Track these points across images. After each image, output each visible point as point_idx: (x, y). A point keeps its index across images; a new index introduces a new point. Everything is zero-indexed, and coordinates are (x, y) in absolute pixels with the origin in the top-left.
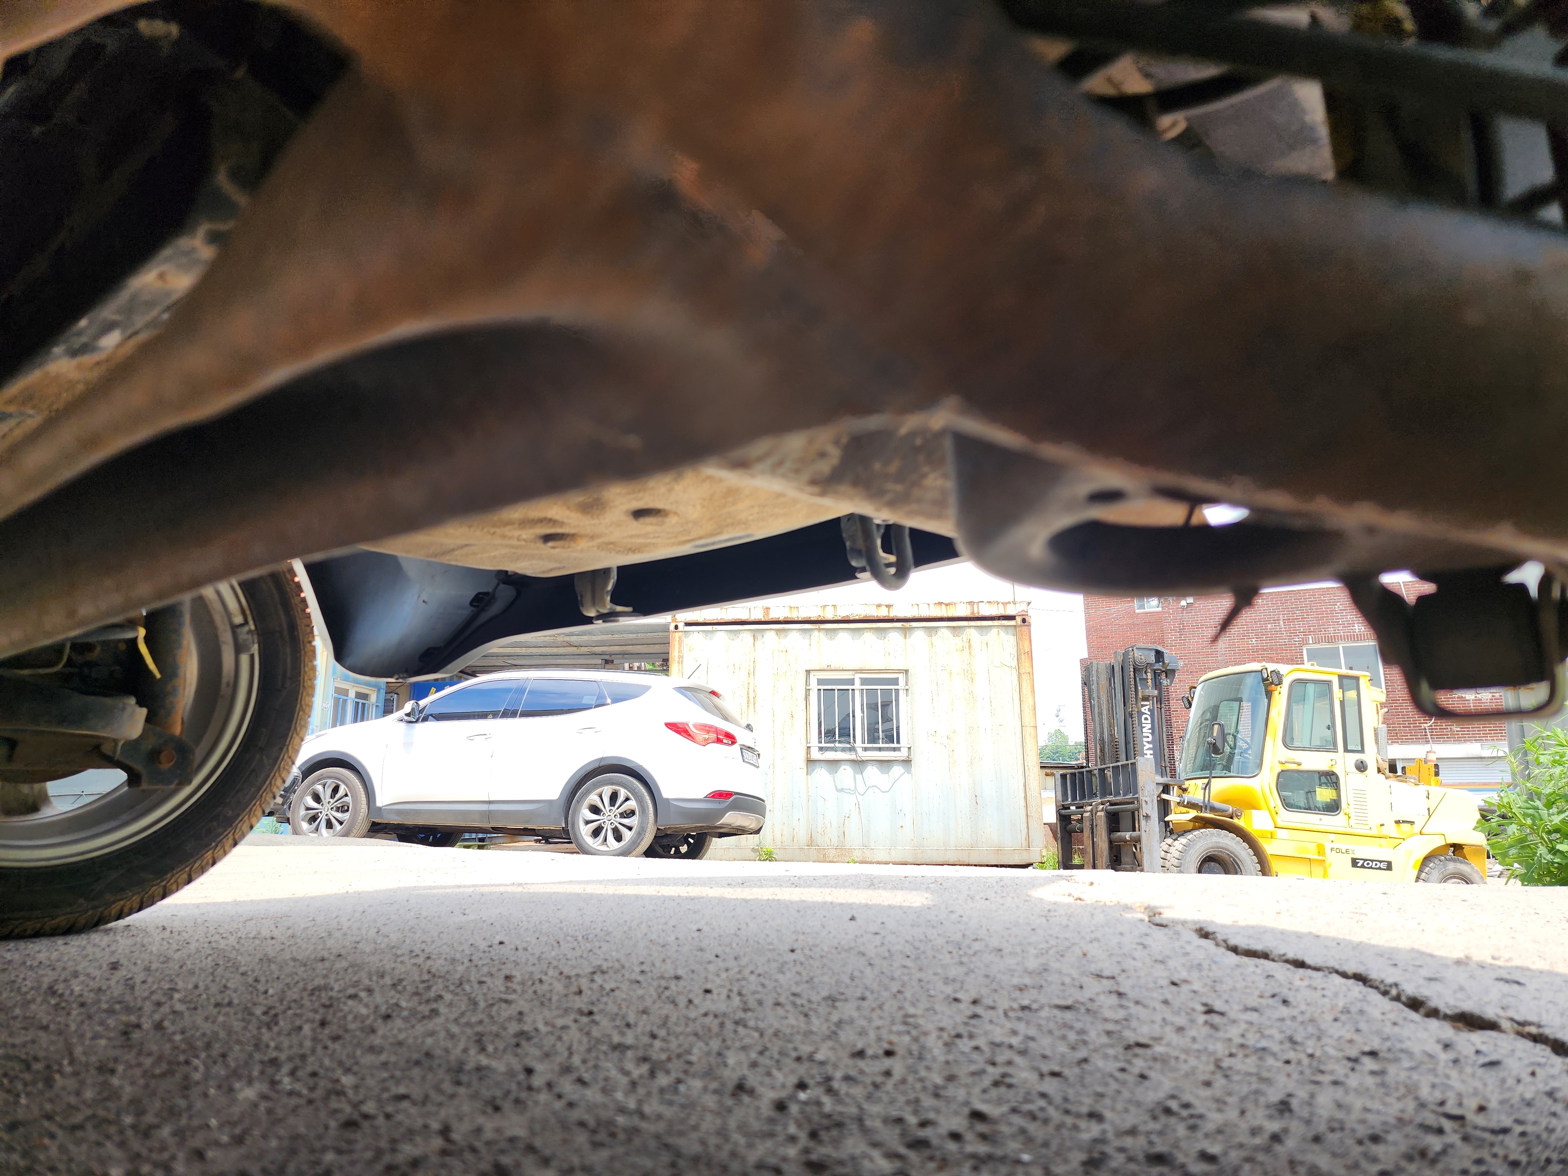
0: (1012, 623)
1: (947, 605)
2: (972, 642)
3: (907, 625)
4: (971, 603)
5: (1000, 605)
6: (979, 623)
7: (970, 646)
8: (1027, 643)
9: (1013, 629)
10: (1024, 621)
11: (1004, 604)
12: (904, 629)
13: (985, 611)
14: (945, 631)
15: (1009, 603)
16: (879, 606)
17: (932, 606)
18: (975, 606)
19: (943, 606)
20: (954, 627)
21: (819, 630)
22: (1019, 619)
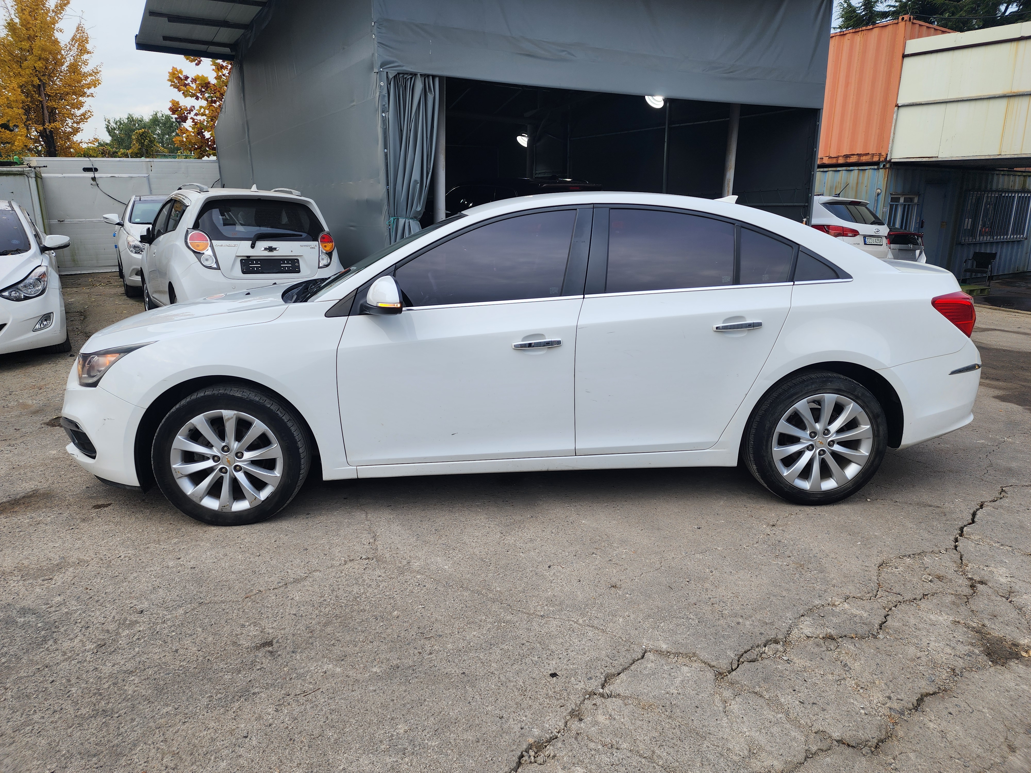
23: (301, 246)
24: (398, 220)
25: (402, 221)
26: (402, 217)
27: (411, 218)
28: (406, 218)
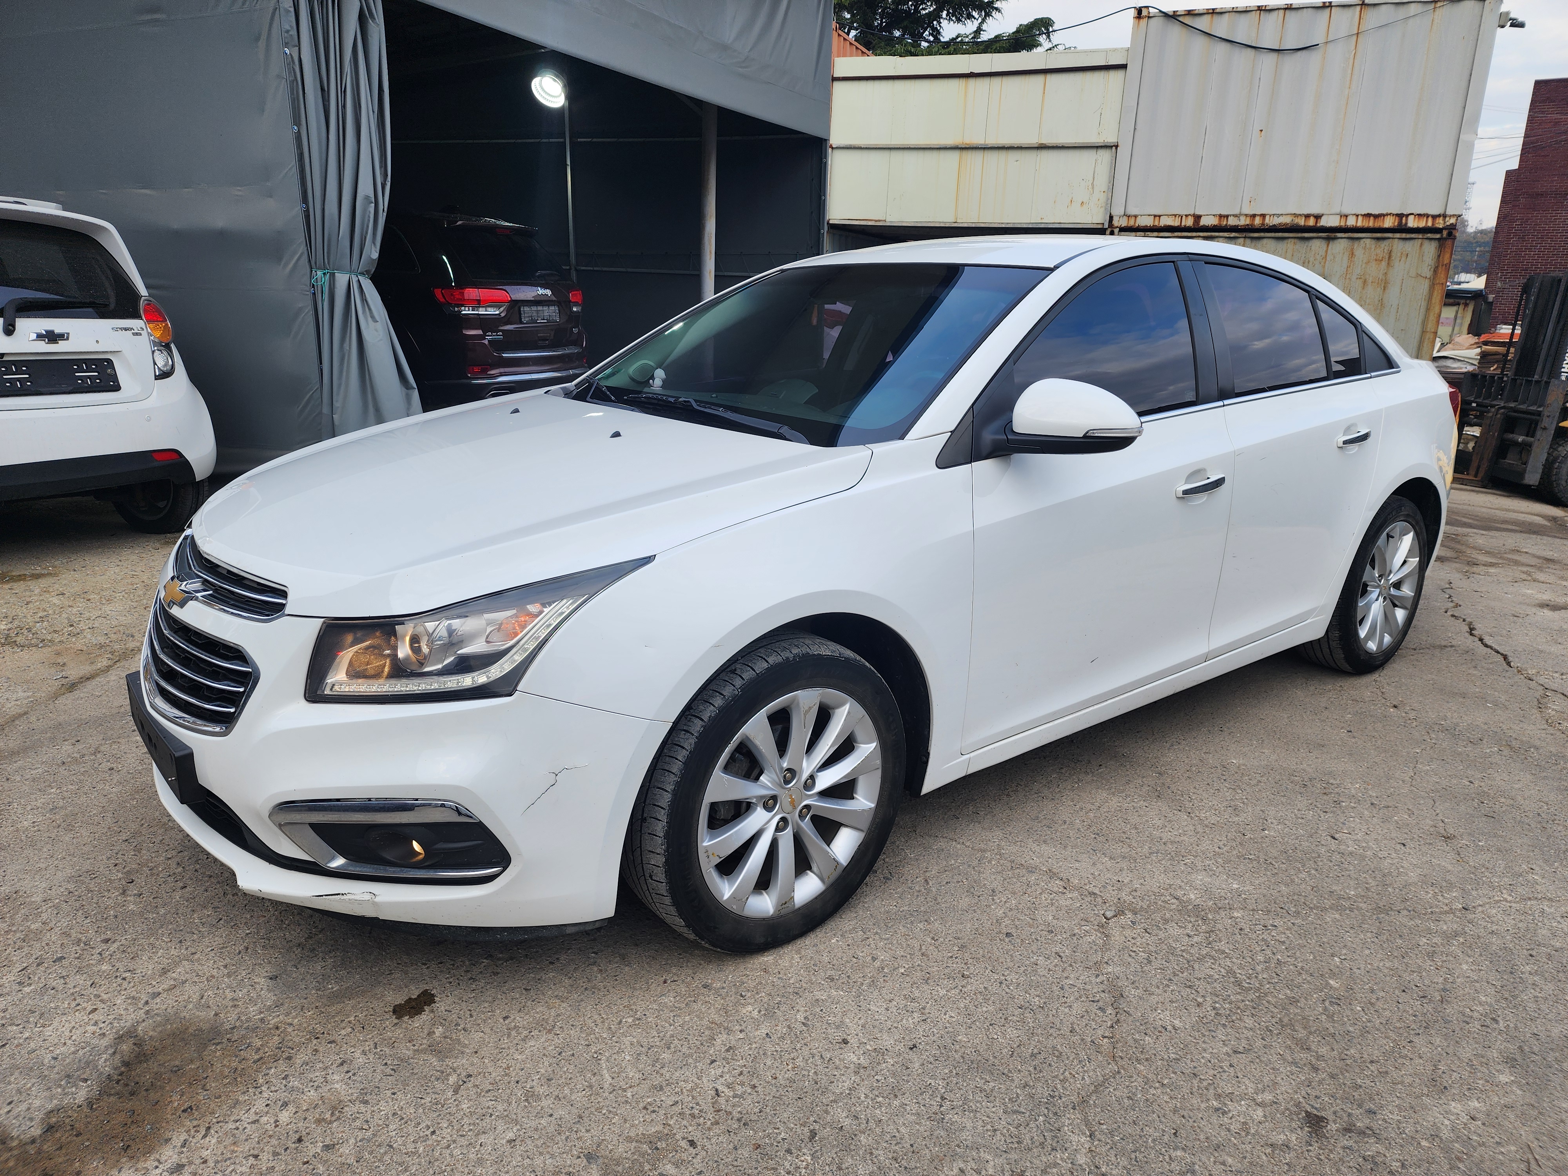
0: (1438, 236)
1: (1376, 217)
2: (1393, 254)
3: (1332, 235)
4: (1400, 216)
5: (1430, 219)
6: (1404, 235)
7: (1390, 257)
8: (1447, 256)
9: (1437, 242)
10: (1450, 234)
11: (1434, 217)
12: (1328, 239)
13: (1412, 223)
14: (1368, 241)
15: (1439, 216)
16: (1307, 216)
17: (1360, 218)
18: (1404, 218)
19: (1372, 218)
20: (1378, 239)
21: (1245, 237)
22: (1445, 233)
23: (116, 329)
24: (333, 275)
25: (342, 279)
26: (341, 269)
27: (362, 274)
28: (351, 272)
